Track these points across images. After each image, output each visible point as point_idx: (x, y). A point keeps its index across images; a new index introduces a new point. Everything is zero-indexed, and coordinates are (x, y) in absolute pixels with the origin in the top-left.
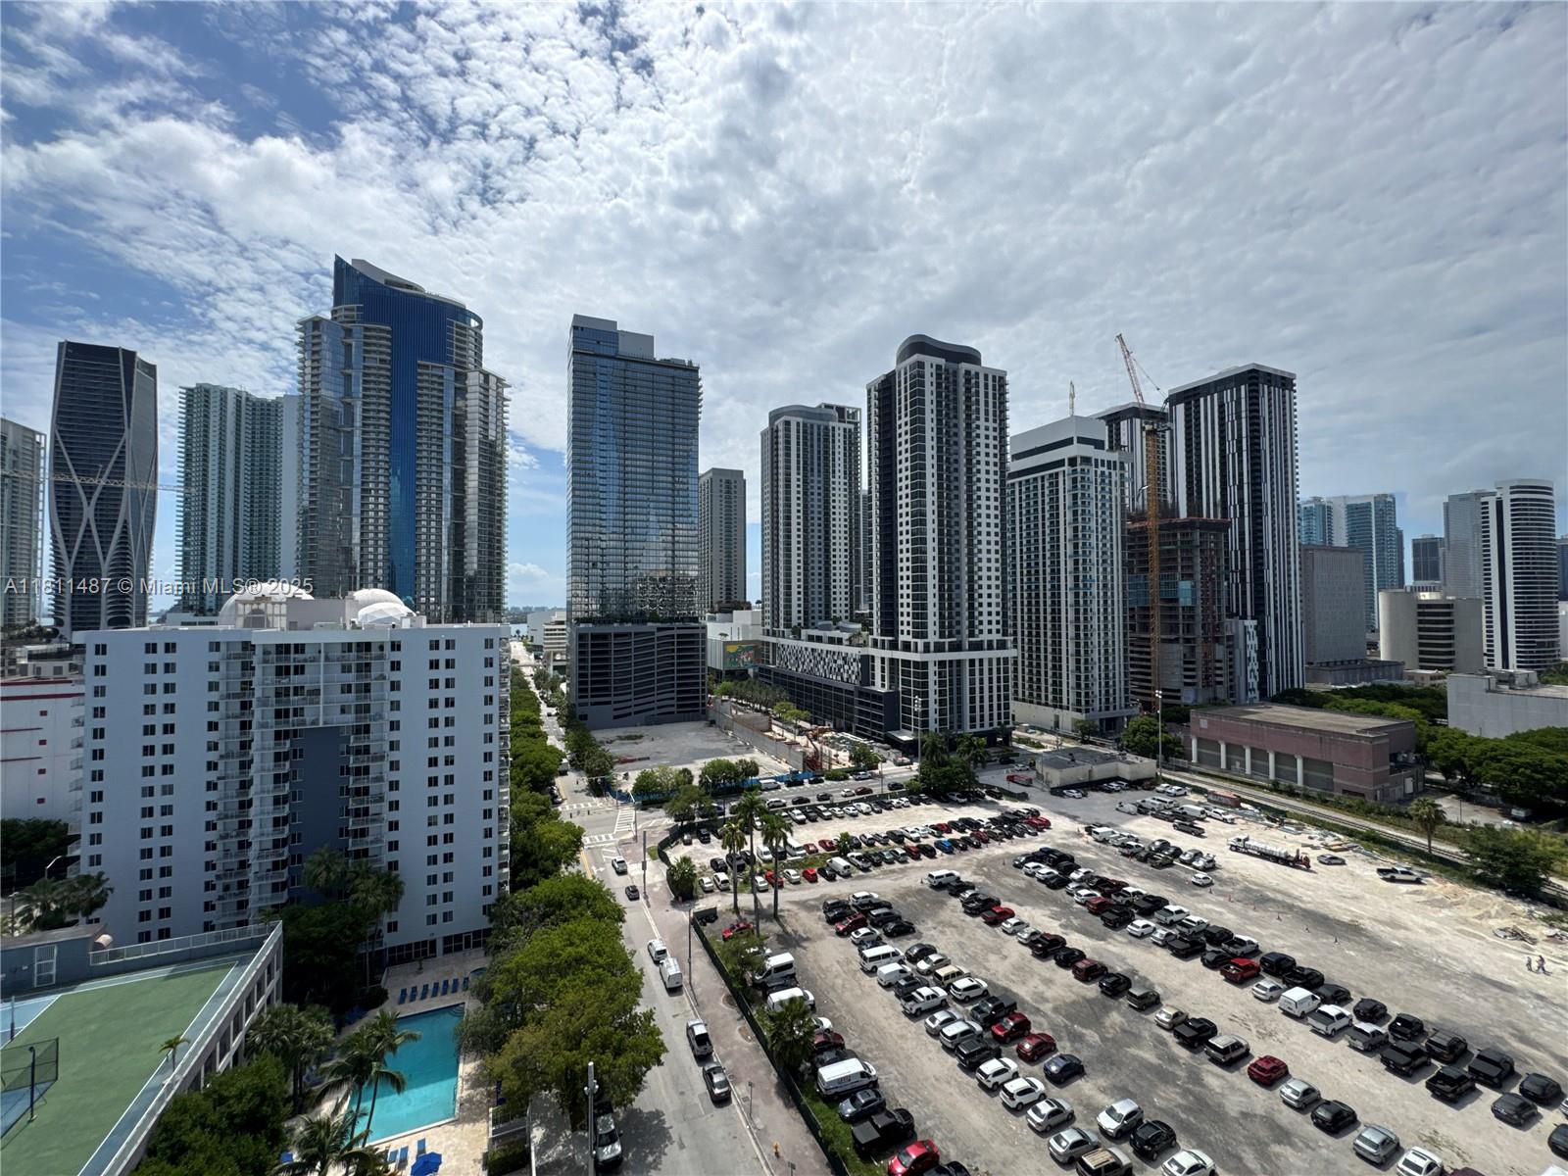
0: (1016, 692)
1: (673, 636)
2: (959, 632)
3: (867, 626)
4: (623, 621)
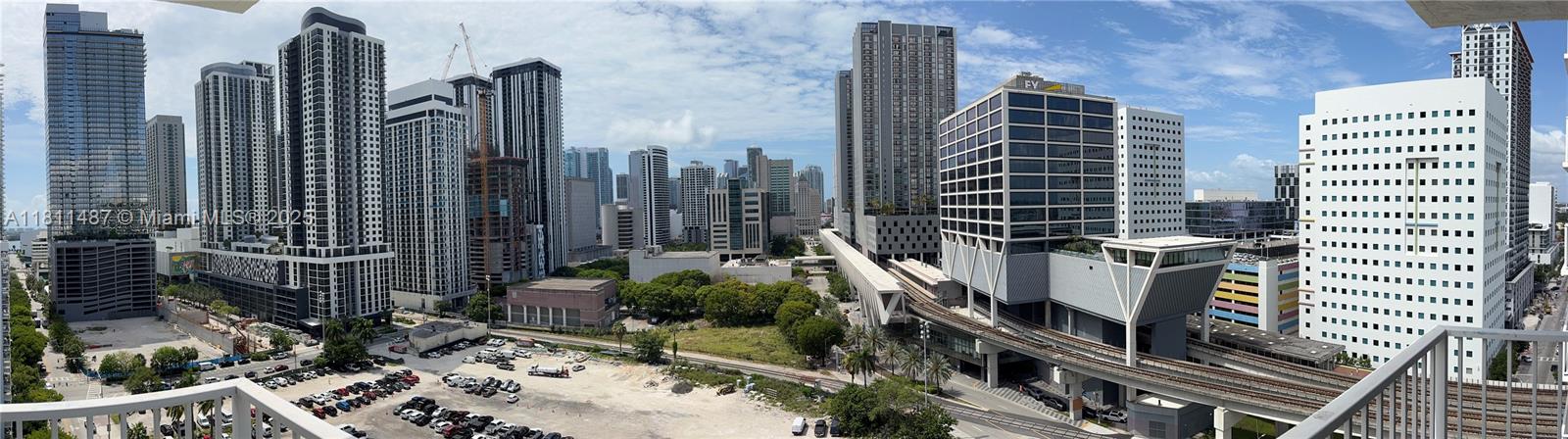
0: (395, 284)
1: (129, 250)
2: (351, 241)
3: (283, 238)
4: (90, 238)
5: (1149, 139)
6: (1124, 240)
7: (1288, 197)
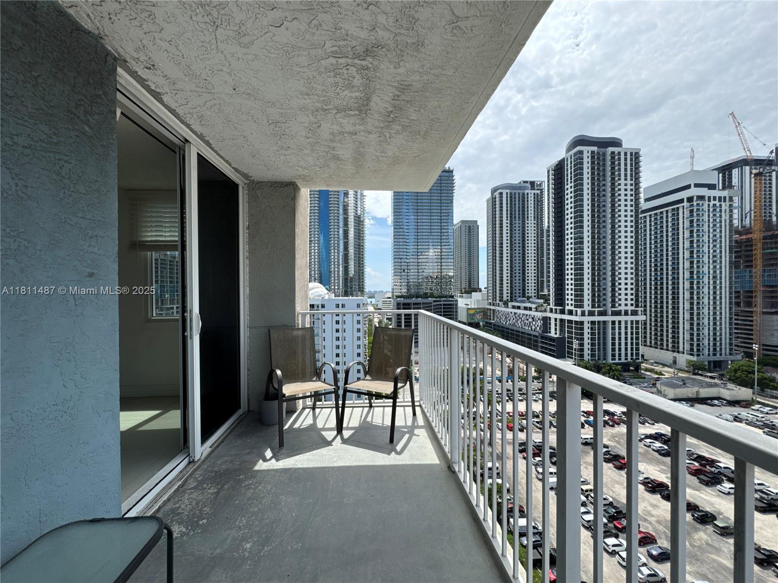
0: (645, 341)
1: (441, 305)
2: (604, 305)
3: (547, 301)
4: (417, 297)
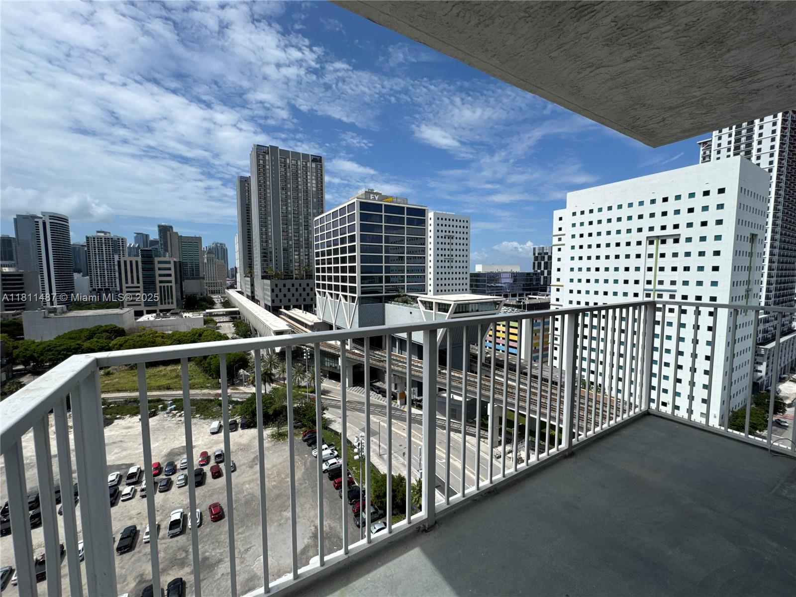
5: (447, 232)
6: (430, 296)
7: (542, 269)
